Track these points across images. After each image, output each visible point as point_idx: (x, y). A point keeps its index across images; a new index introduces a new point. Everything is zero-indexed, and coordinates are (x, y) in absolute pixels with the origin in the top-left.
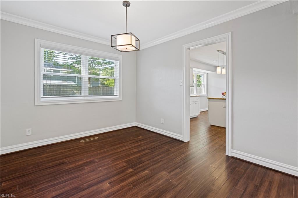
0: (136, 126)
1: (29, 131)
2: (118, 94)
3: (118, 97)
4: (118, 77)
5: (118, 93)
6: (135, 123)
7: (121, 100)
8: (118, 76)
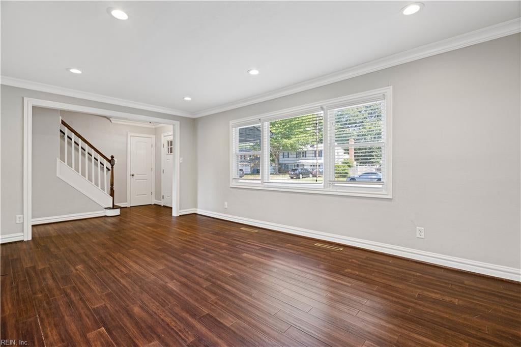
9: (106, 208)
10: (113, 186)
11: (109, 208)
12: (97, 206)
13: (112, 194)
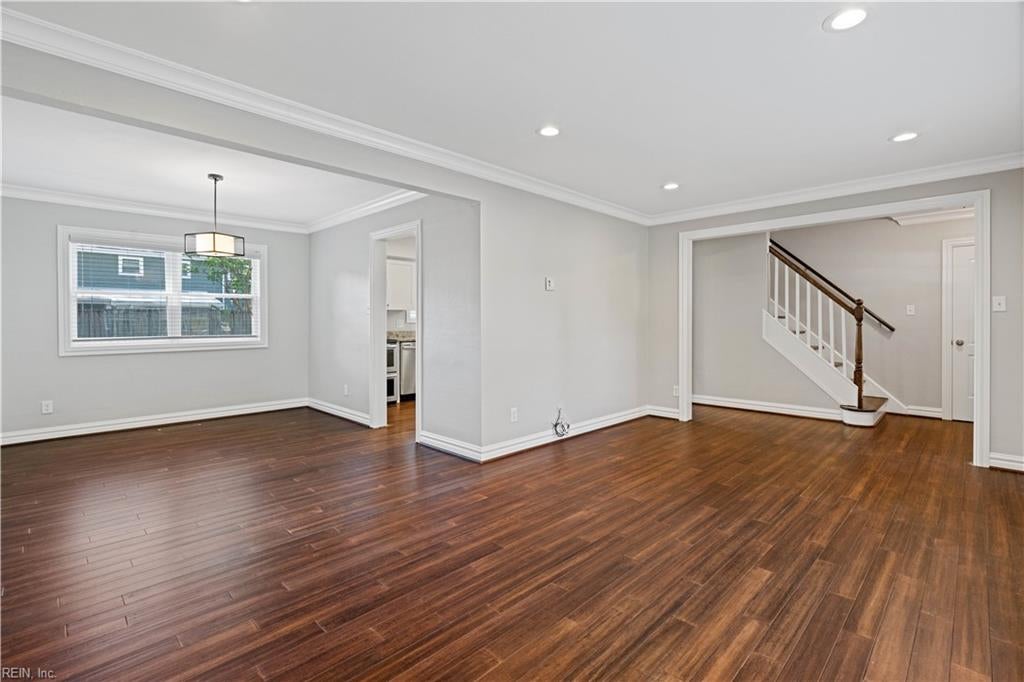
0: (307, 407)
1: (48, 406)
2: (259, 334)
3: (259, 339)
4: (259, 295)
5: (259, 331)
6: (307, 399)
7: (266, 346)
8: (259, 292)
9: (842, 407)
10: (860, 363)
11: (850, 409)
12: (823, 398)
13: (858, 379)
